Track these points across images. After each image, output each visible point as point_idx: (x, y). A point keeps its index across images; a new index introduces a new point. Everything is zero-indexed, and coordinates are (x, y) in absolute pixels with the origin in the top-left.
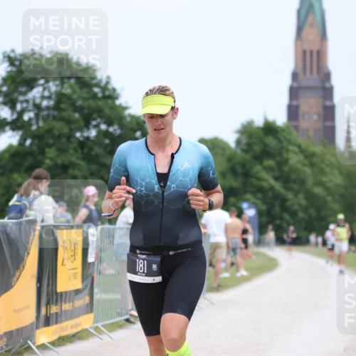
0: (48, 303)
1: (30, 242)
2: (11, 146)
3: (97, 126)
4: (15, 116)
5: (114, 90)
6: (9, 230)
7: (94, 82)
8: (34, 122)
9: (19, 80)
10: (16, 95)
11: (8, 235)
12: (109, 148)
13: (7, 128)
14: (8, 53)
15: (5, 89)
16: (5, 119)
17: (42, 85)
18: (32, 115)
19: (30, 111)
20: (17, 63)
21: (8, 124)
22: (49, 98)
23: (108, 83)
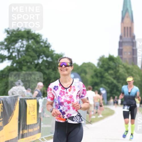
0: (23, 129)
1: (16, 105)
2: (8, 66)
3: (42, 58)
4: (9, 54)
5: (49, 44)
6: (7, 100)
7: (41, 40)
8: (17, 57)
9: (11, 40)
10: (10, 46)
11: (6, 102)
12: (47, 67)
13: (7, 59)
14: (7, 29)
15: (6, 43)
16: (5, 56)
17: (20, 42)
18: (16, 54)
19: (15, 52)
20: (10, 33)
21: (7, 57)
22: (23, 47)
23: (46, 41)
